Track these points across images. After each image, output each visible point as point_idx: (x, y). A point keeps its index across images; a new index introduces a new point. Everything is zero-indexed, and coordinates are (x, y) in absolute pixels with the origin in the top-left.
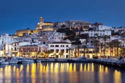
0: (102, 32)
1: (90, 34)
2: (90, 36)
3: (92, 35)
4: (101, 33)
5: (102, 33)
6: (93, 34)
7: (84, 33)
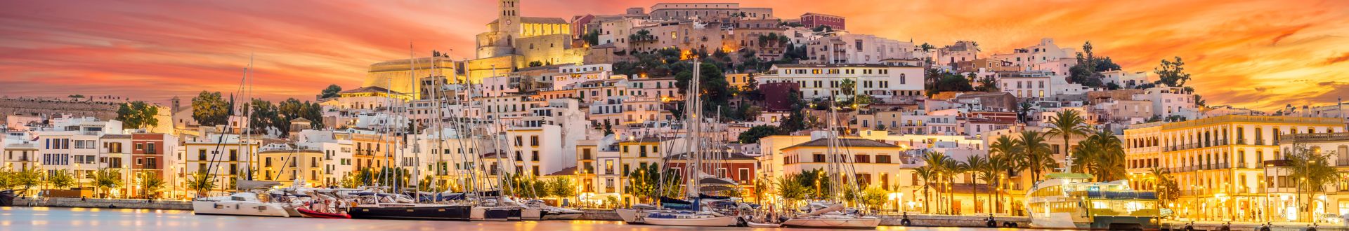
0: (875, 70)
1: (810, 84)
2: (808, 92)
3: (819, 89)
4: (868, 78)
5: (875, 77)
6: (826, 84)
7: (772, 78)
